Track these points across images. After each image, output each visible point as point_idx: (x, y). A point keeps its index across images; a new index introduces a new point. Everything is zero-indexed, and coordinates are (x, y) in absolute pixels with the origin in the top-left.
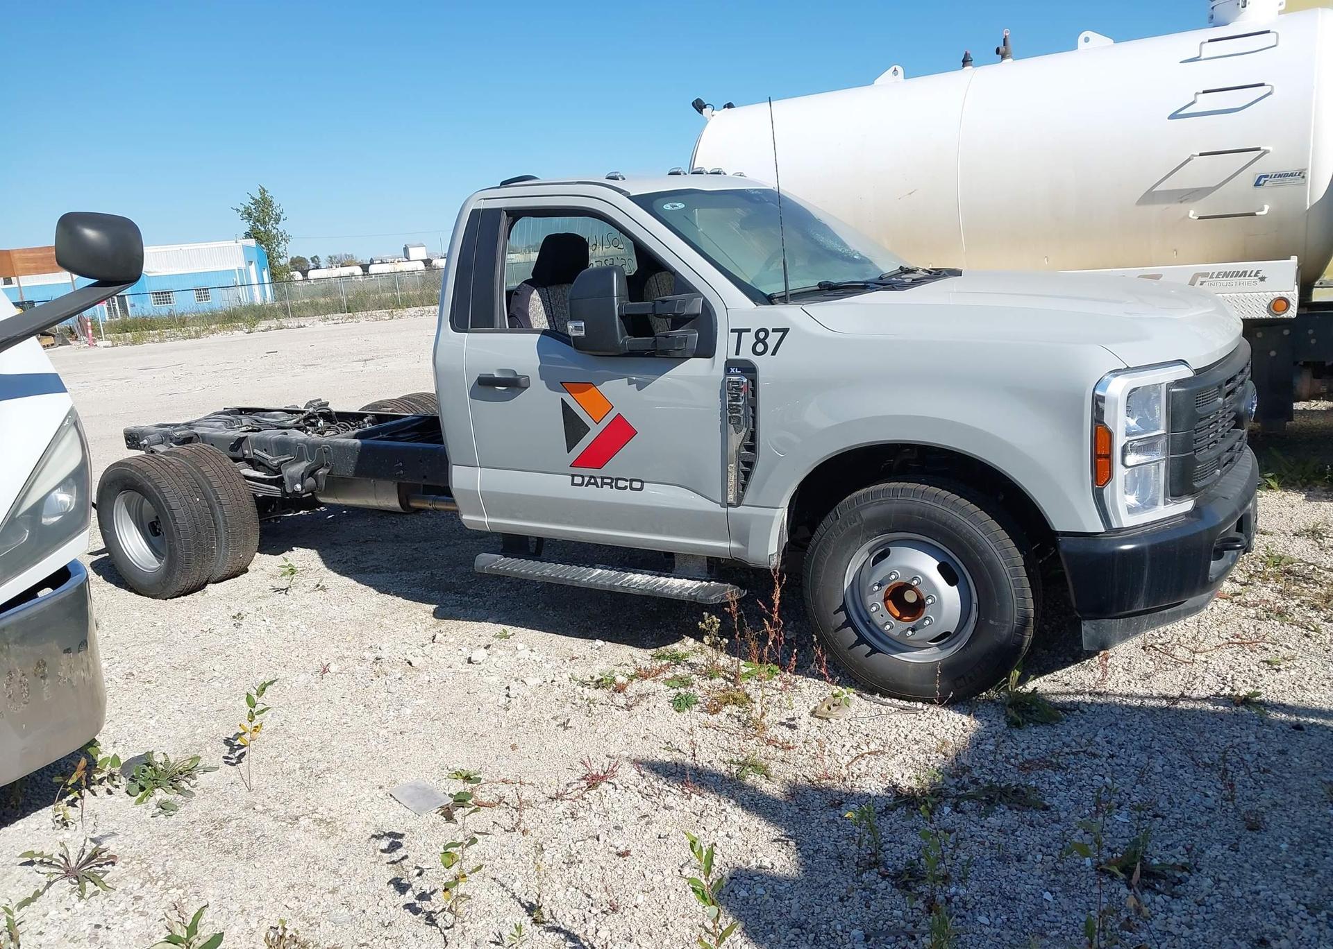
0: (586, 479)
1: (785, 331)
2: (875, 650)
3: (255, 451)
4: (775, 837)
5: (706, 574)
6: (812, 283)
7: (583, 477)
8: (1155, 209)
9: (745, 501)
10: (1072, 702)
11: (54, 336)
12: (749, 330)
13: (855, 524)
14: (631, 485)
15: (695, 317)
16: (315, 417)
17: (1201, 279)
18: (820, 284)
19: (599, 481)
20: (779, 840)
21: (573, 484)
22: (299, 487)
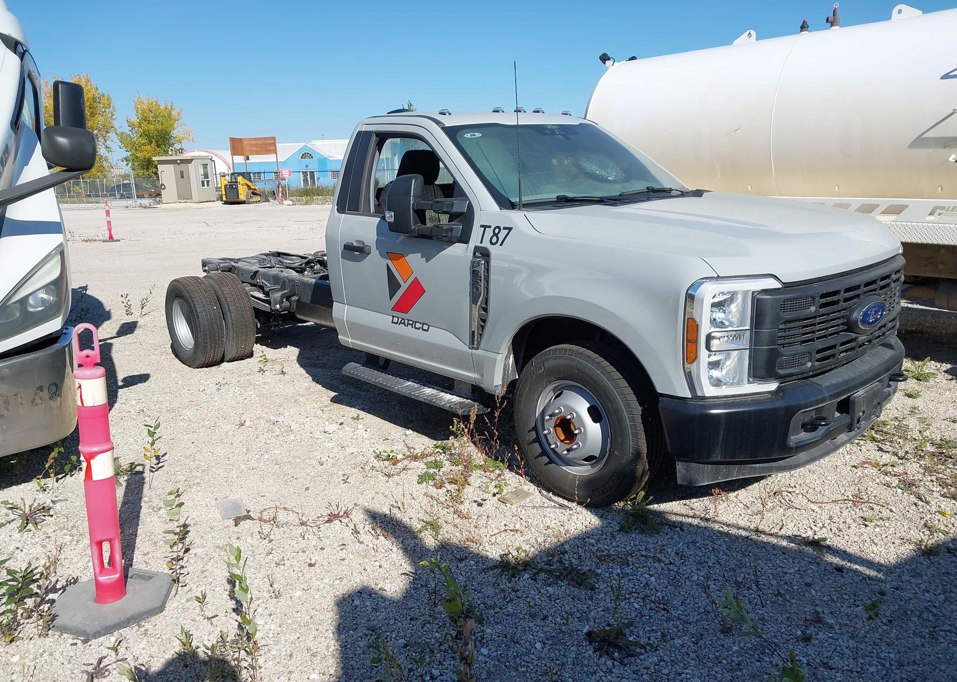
0: (400, 320)
1: (510, 229)
2: (551, 461)
3: (263, 280)
4: (404, 572)
5: (470, 394)
6: (553, 196)
7: (398, 318)
8: (923, 153)
9: (481, 347)
10: (681, 522)
11: (260, 196)
12: (490, 227)
13: (541, 371)
14: (423, 326)
15: (462, 214)
16: (313, 263)
17: (938, 211)
18: (557, 197)
19: (406, 321)
20: (407, 575)
21: (393, 322)
22: (278, 306)
